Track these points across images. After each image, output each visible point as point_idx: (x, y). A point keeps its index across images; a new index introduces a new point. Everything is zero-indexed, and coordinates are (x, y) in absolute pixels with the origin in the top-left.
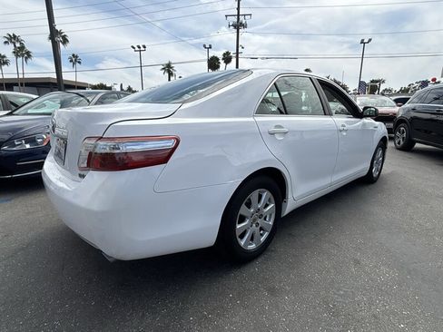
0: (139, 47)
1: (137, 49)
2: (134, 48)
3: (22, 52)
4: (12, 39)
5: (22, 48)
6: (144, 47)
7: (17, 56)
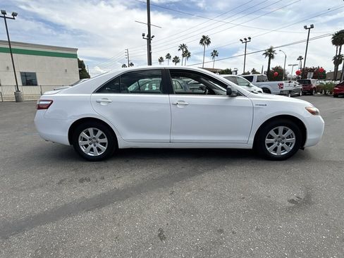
0: (246, 39)
1: (244, 41)
2: (241, 40)
3: (186, 54)
4: (183, 46)
5: (187, 51)
6: (250, 38)
7: (184, 56)
